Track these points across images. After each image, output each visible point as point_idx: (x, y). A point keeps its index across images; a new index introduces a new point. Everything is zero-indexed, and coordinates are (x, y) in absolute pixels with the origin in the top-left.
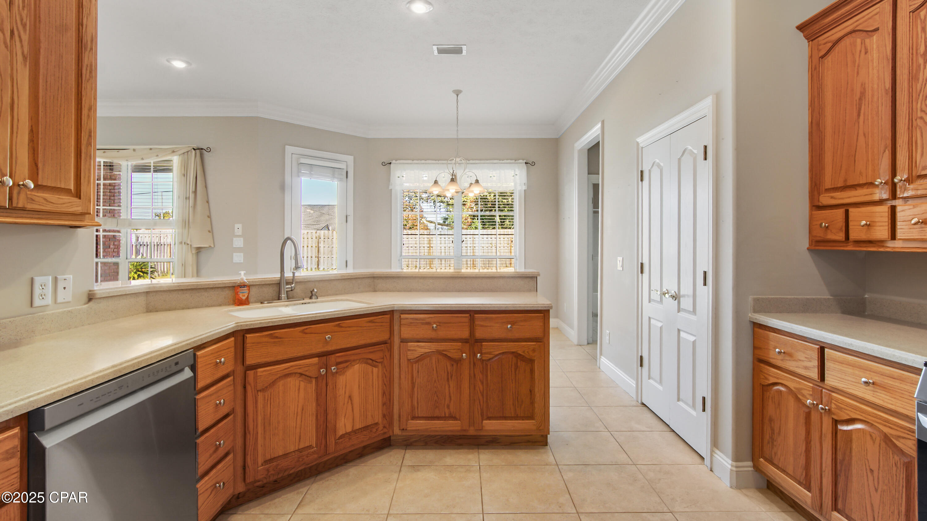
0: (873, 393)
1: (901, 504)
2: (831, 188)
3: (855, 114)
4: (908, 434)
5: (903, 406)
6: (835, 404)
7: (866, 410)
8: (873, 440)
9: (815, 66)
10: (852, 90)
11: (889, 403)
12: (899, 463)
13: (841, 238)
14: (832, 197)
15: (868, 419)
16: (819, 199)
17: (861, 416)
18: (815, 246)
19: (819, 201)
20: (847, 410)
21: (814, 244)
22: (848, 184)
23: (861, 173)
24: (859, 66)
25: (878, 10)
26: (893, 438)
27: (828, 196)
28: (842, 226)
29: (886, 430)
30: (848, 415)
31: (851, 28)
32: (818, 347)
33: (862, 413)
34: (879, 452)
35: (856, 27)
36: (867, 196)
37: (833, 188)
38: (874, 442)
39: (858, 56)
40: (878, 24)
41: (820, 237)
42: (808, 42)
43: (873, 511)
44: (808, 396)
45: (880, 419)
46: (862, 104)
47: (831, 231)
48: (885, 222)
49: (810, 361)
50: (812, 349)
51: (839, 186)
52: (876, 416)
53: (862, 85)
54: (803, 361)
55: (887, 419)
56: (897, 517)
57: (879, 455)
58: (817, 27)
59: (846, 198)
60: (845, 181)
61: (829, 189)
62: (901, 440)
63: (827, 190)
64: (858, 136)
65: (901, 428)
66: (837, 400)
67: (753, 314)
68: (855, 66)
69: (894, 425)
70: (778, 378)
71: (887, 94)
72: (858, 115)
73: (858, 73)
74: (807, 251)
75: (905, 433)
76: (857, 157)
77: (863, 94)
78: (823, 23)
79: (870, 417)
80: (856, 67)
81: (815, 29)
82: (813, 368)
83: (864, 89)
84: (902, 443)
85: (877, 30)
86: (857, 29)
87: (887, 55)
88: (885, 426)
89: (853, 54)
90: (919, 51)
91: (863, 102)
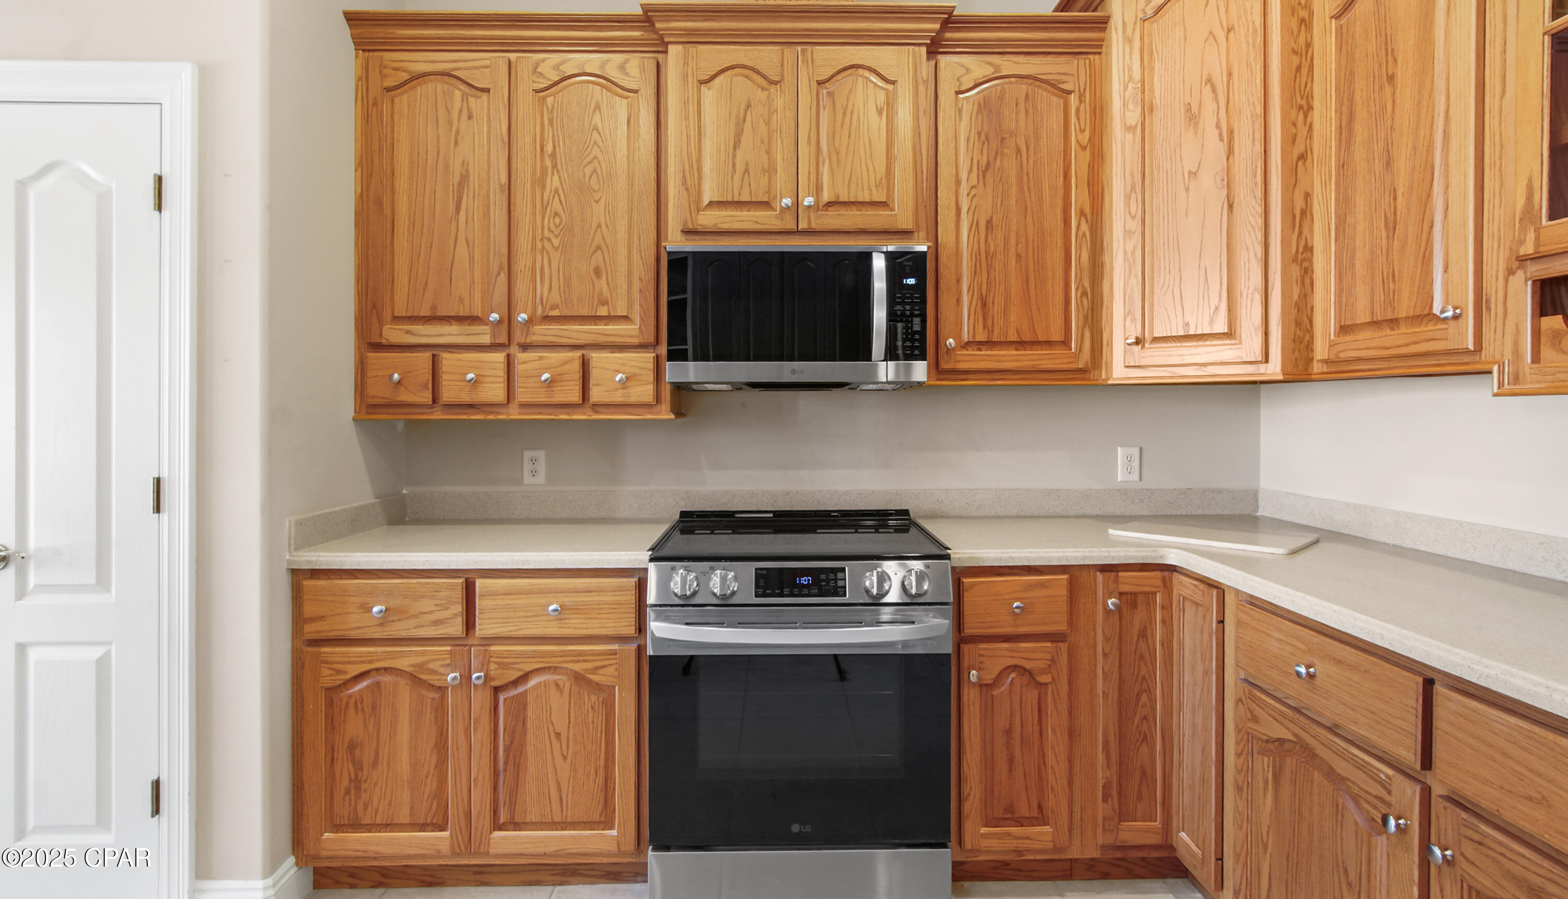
0: (558, 622)
1: (599, 757)
2: (405, 317)
3: (451, 206)
4: (609, 659)
5: (600, 625)
6: (495, 663)
7: (549, 651)
8: (560, 690)
9: (375, 99)
10: (447, 166)
11: (583, 628)
12: (596, 704)
13: (426, 400)
14: (408, 332)
15: (552, 663)
16: (381, 332)
17: (542, 662)
18: (367, 414)
19: (381, 335)
20: (517, 663)
21: (364, 409)
22: (439, 314)
23: (461, 300)
24: (458, 132)
25: (487, 62)
26: (589, 673)
27: (400, 329)
28: (428, 381)
29: (577, 667)
30: (519, 670)
31: (445, 68)
32: (461, 581)
33: (543, 657)
34: (570, 703)
35: (453, 70)
36: (471, 337)
37: (410, 317)
38: (562, 692)
39: (457, 117)
40: (490, 83)
41: (384, 398)
42: (356, 50)
43: (560, 790)
44: (442, 670)
45: (570, 655)
46: (463, 192)
47: (406, 388)
48: (500, 377)
49: (447, 609)
50: (451, 587)
51: (422, 314)
52: (564, 654)
53: (463, 163)
54: (430, 612)
55: (581, 651)
56: (594, 776)
57: (569, 707)
58: (381, 32)
59: (436, 336)
60: (434, 307)
61: (401, 317)
62: (601, 671)
63: (396, 319)
64: (456, 240)
65: (600, 655)
66: (500, 655)
67: (295, 553)
68: (451, 131)
69: (591, 655)
70: (370, 662)
71: (502, 191)
72: (456, 209)
73: (456, 143)
74: (352, 423)
75: (604, 660)
76: (453, 273)
77: (464, 178)
78: (394, 33)
79: (554, 659)
80: (453, 133)
81: (377, 35)
82: (452, 618)
83: (467, 170)
84: (601, 675)
85: (487, 90)
86: (454, 73)
87: (502, 134)
88: (578, 661)
89: (449, 110)
90: (545, 149)
91: (466, 190)
